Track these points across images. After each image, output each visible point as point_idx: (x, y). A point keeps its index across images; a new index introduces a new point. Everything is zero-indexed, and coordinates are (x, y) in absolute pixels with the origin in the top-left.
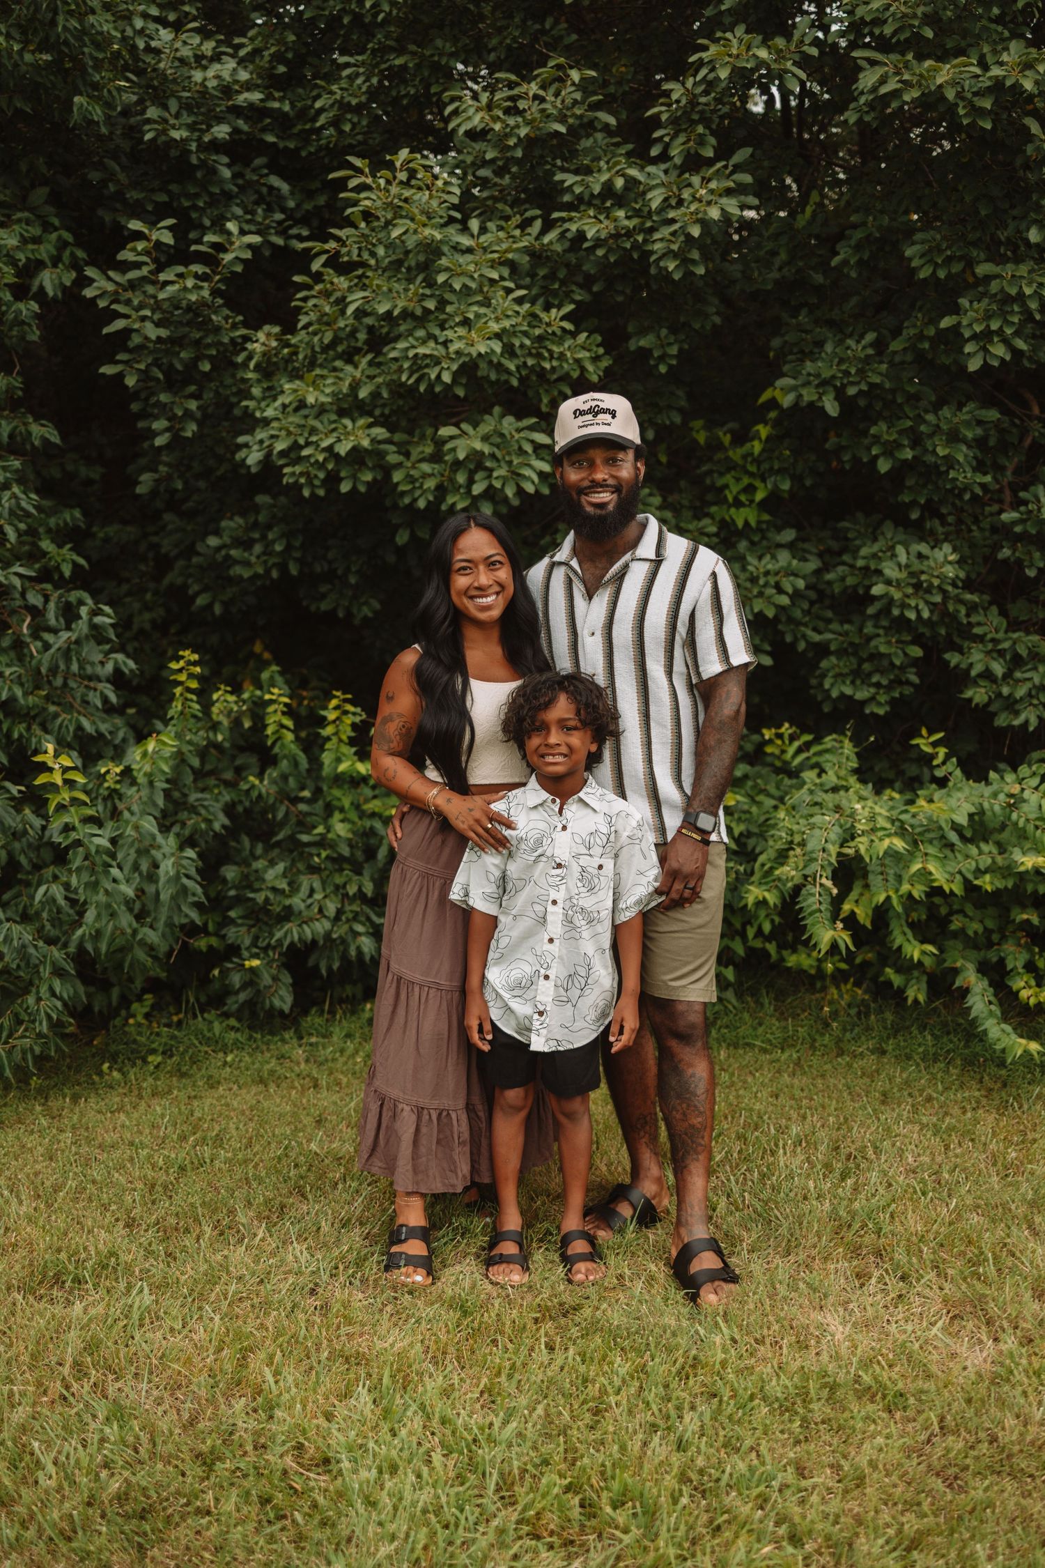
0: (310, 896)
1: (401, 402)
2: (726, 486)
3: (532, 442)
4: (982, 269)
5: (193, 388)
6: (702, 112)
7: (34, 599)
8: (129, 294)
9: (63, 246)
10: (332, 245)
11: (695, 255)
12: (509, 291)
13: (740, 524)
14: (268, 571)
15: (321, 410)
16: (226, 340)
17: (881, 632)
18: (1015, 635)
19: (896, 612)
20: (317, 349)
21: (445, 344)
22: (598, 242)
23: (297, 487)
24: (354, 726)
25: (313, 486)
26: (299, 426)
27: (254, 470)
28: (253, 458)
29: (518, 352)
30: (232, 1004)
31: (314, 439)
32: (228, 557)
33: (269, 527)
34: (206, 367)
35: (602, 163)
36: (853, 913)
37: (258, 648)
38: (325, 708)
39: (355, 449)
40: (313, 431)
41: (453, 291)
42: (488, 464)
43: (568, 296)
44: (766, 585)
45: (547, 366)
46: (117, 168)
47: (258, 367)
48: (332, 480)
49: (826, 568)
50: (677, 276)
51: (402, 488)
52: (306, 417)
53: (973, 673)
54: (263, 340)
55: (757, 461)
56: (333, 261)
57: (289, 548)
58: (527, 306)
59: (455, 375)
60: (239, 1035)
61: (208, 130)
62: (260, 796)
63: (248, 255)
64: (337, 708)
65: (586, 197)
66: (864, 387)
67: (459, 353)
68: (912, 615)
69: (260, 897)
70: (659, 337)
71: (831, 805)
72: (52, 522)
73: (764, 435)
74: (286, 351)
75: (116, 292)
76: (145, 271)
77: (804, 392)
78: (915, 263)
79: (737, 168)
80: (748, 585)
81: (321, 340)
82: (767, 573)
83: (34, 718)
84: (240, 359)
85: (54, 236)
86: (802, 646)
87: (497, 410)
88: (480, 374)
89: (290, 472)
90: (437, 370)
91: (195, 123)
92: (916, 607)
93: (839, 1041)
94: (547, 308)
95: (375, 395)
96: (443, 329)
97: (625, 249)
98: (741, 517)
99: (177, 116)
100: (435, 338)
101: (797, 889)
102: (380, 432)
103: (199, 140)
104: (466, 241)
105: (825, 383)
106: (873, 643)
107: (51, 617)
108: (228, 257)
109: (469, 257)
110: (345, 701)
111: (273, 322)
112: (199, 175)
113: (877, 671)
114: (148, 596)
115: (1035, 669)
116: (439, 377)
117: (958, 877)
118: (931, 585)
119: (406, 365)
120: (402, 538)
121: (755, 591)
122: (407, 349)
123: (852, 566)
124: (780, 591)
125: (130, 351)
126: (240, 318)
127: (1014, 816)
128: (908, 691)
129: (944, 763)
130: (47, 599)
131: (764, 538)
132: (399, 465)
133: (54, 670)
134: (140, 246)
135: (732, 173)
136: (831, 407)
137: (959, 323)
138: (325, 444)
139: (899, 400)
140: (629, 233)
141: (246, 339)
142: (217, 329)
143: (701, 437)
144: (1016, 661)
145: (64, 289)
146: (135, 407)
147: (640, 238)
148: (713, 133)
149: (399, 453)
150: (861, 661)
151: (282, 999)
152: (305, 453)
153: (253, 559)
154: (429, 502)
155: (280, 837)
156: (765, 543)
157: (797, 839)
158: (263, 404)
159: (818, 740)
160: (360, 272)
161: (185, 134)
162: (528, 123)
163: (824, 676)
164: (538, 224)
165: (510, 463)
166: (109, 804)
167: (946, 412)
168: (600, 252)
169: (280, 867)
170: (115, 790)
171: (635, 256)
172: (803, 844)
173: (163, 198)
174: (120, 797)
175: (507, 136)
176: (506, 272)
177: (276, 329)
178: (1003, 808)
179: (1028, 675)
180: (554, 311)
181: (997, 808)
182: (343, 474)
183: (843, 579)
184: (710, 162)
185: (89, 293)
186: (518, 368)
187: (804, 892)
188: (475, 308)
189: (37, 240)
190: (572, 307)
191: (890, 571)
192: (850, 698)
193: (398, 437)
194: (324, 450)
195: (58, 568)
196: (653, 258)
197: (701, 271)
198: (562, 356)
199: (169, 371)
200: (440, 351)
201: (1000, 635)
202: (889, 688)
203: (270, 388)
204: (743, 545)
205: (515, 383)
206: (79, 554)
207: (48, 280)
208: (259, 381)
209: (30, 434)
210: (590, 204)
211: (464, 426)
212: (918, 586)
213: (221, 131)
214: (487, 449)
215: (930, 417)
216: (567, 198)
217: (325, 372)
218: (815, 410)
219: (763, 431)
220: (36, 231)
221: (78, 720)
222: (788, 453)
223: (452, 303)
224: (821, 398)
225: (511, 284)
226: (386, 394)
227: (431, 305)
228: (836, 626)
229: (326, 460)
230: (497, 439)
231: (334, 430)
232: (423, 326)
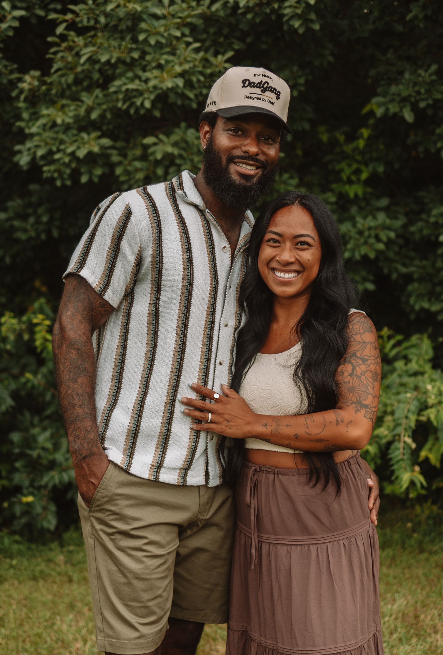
2: (342, 170)
10: (69, 16)
11: (313, 16)
12: (188, 44)
13: (352, 195)
14: (38, 235)
15: (67, 128)
16: (5, 81)
20: (65, 86)
21: (146, 81)
23: (52, 180)
25: (63, 179)
26: (53, 139)
27: (25, 168)
28: (24, 160)
29: (196, 85)
30: (17, 525)
31: (62, 147)
32: (12, 226)
33: (39, 205)
36: (427, 459)
37: (37, 284)
39: (90, 154)
40: (62, 142)
41: (150, 45)
42: (178, 161)
43: (230, 47)
44: (369, 236)
47: (25, 100)
48: (76, 174)
49: (410, 222)
50: (301, 31)
51: (122, 179)
52: (57, 132)
54: (29, 81)
55: (362, 153)
56: (72, 26)
57: (51, 219)
58: (201, 54)
59: (153, 103)
60: (21, 547)
62: (33, 387)
63: (16, 24)
66: (430, 102)
67: (155, 87)
69: (35, 454)
70: (292, 72)
71: (412, 385)
73: (365, 136)
74: (44, 88)
77: (390, 106)
80: (357, 236)
81: (66, 80)
82: (370, 228)
84: (14, 94)
86: (394, 276)
87: (183, 125)
88: (169, 101)
89: (48, 171)
90: (141, 99)
93: (420, 543)
94: (216, 55)
95: (102, 116)
96: (144, 70)
97: (266, 13)
98: (352, 190)
100: (139, 78)
101: (389, 444)
102: (106, 142)
104: (158, 11)
105: (404, 100)
108: (4, 26)
109: (162, 22)
111: (35, 68)
116: (142, 104)
119: (121, 96)
121: (362, 240)
122: (120, 86)
123: (427, 222)
124: (378, 239)
126: (15, 66)
131: (368, 204)
132: (120, 163)
136: (409, 116)
138: (70, 150)
141: (20, 80)
143: (325, 138)
147: (276, 6)
149: (120, 155)
150: (434, 285)
151: (49, 522)
152: (57, 156)
153: (29, 227)
155: (49, 412)
156: (368, 208)
157: (389, 409)
158: (30, 124)
159: (407, 337)
160: (92, 33)
163: (409, 295)
165: (192, 161)
169: (48, 434)
171: (273, 17)
172: (392, 413)
176: (187, 31)
177: (37, 73)
180: (220, 57)
182: (83, 170)
183: (421, 230)
186: (196, 96)
187: (393, 447)
188: (165, 57)
190: (232, 53)
192: (427, 310)
193: (119, 144)
194: (69, 155)
196: (285, 19)
197: (316, 27)
200: (142, 86)
203: (34, 113)
204: (354, 210)
208: (27, 109)
211: (162, 136)
214: (176, 152)
217: (68, 102)
218: (398, 118)
219: (366, 132)
222: (381, 147)
223: (149, 54)
224: (401, 111)
225: (190, 39)
226: (109, 116)
227: (136, 55)
228: (417, 262)
229: (70, 161)
230: (183, 145)
231: (76, 141)
232: (131, 70)
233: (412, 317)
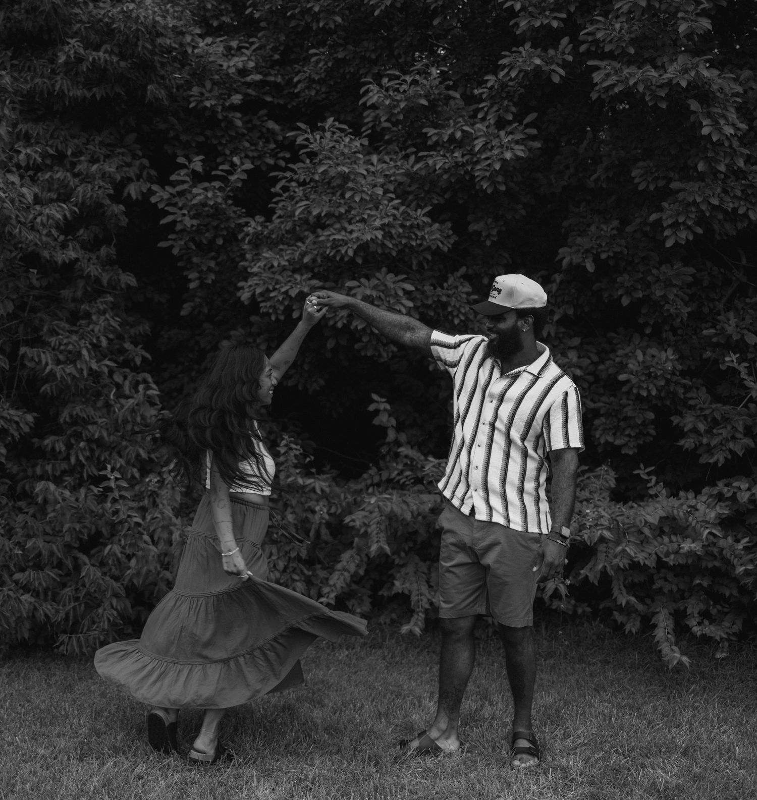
0: (270, 557)
1: (330, 264)
3: (403, 289)
4: (674, 185)
5: (213, 254)
6: (508, 92)
7: (118, 378)
8: (177, 199)
9: (142, 168)
10: (289, 174)
11: (500, 179)
12: (392, 199)
15: (284, 269)
16: (233, 225)
17: (631, 402)
18: (714, 406)
19: (635, 391)
20: (283, 232)
21: (351, 232)
22: (446, 171)
23: (268, 314)
24: (296, 456)
25: (277, 314)
26: (270, 278)
27: (246, 303)
28: (245, 296)
29: (395, 236)
31: (278, 286)
33: (259, 335)
34: (220, 242)
35: (451, 121)
38: (279, 446)
40: (277, 282)
41: (355, 202)
43: (429, 201)
45: (414, 243)
46: (176, 122)
47: (250, 242)
48: (288, 310)
49: (601, 361)
52: (273, 273)
53: (686, 430)
54: (254, 226)
55: (555, 296)
58: (402, 209)
59: (355, 252)
61: (229, 98)
63: (244, 177)
64: (286, 445)
65: (441, 143)
66: (611, 254)
67: (358, 238)
68: (645, 394)
70: (486, 223)
72: (132, 331)
73: (558, 281)
74: (266, 232)
75: (169, 199)
76: (185, 186)
77: (574, 257)
78: (637, 181)
79: (527, 126)
81: (285, 226)
83: (114, 448)
84: (240, 236)
85: (137, 163)
87: (384, 270)
88: (371, 250)
89: (264, 306)
90: (345, 248)
91: (221, 94)
92: (647, 388)
94: (416, 209)
95: (314, 260)
96: (350, 223)
97: (461, 174)
99: (210, 91)
100: (345, 229)
102: (316, 283)
103: (223, 105)
105: (587, 251)
106: (625, 410)
107: (127, 390)
108: (233, 178)
110: (291, 442)
111: (260, 214)
112: (223, 125)
113: (629, 427)
114: (193, 374)
115: (725, 427)
116: (346, 252)
117: (654, 556)
118: (656, 375)
119: (329, 245)
120: (331, 344)
122: (330, 235)
123: (614, 361)
125: (177, 233)
126: (244, 211)
127: (690, 519)
128: (649, 439)
129: (655, 485)
130: (125, 378)
131: (561, 342)
133: (125, 421)
134: (183, 172)
135: (525, 129)
136: (590, 267)
137: (661, 218)
138: (283, 290)
139: (636, 261)
140: (463, 165)
141: (247, 224)
142: (228, 219)
144: (715, 423)
145: (143, 194)
146: (180, 264)
147: (469, 168)
148: (515, 105)
150: (619, 421)
152: (272, 295)
154: (344, 324)
156: (562, 346)
158: (252, 264)
159: (591, 469)
161: (213, 102)
162: (407, 99)
163: (596, 429)
164: (412, 158)
165: (389, 302)
166: (151, 500)
167: (664, 268)
168: (445, 177)
170: (154, 492)
171: (467, 178)
173: (201, 139)
174: (158, 495)
175: (395, 106)
177: (261, 219)
178: (685, 514)
179: (720, 431)
180: (419, 210)
181: (681, 514)
182: (294, 307)
183: (608, 369)
184: (510, 123)
185: (153, 200)
186: (395, 245)
188: (369, 212)
189: (129, 165)
190: (430, 208)
191: (632, 366)
192: (612, 444)
194: (284, 293)
195: (133, 360)
196: (476, 180)
197: (503, 188)
198: (423, 238)
199: (199, 245)
200: (347, 237)
201: (706, 405)
202: (637, 437)
203: (256, 254)
205: (394, 254)
206: (147, 351)
207: (133, 190)
209: (119, 280)
210: (443, 146)
211: (363, 280)
212: (649, 375)
213: (237, 99)
214: (375, 294)
215: (655, 271)
216: (429, 143)
217: (285, 247)
218: (581, 268)
219: (558, 277)
220: (128, 159)
221: (138, 451)
222: (573, 291)
223: (355, 209)
224: (584, 261)
225: (393, 196)
226: (319, 261)
227: (343, 210)
228: (604, 399)
229: (283, 299)
230: (382, 288)
231: (290, 281)
232: (339, 222)
233: (600, 450)
